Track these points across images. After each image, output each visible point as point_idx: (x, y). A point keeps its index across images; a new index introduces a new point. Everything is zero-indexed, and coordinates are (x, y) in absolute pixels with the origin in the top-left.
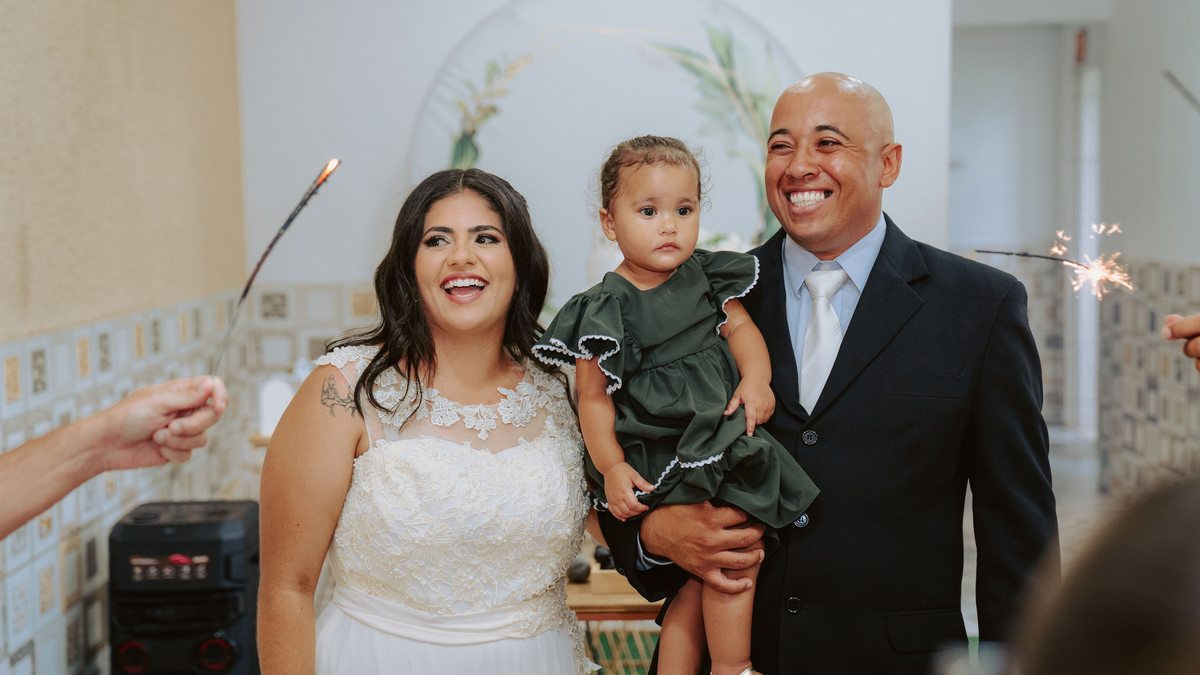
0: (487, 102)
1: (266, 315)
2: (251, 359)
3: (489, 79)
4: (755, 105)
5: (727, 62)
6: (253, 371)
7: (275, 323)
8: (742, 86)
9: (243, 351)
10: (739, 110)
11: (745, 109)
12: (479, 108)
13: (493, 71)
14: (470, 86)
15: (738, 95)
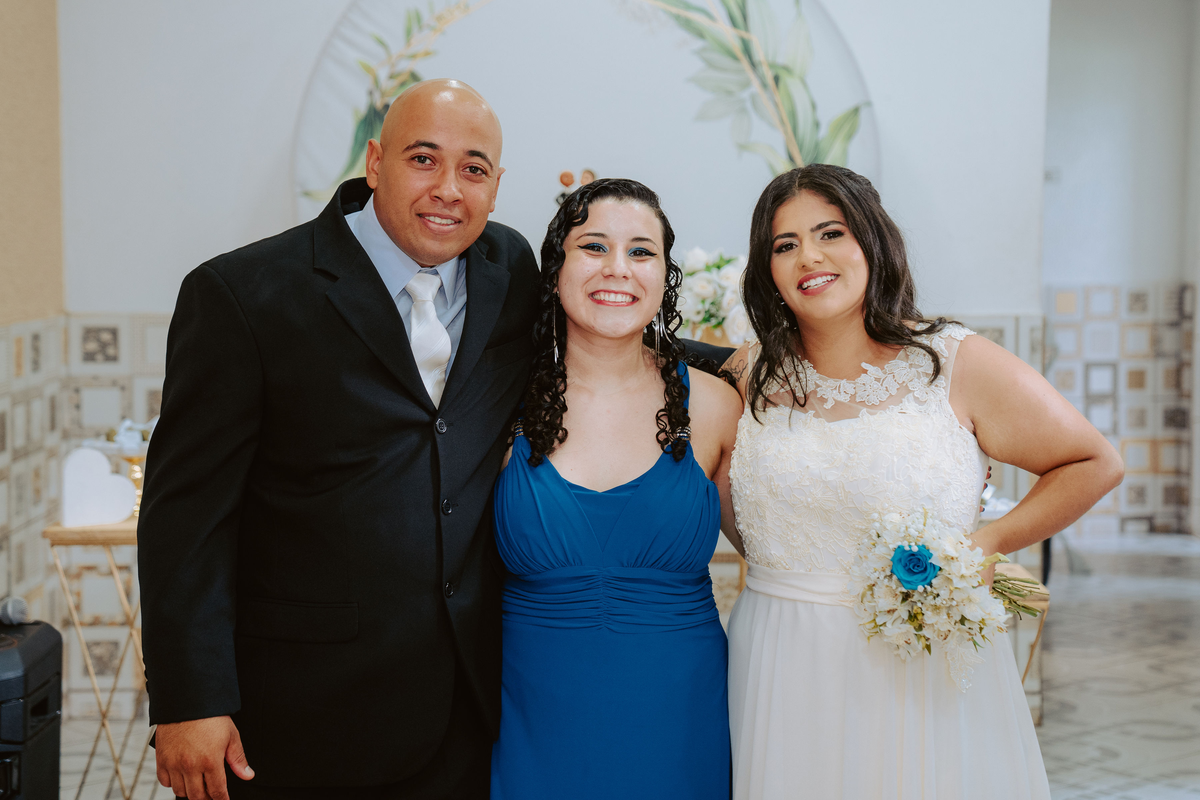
0: (405, 66)
1: (89, 357)
2: (65, 417)
3: (409, 33)
4: (777, 79)
5: (740, 19)
6: (66, 436)
7: (101, 368)
8: (759, 54)
9: (53, 406)
10: (756, 86)
11: (764, 85)
12: (392, 77)
13: (414, 24)
14: (382, 43)
15: (753, 65)
